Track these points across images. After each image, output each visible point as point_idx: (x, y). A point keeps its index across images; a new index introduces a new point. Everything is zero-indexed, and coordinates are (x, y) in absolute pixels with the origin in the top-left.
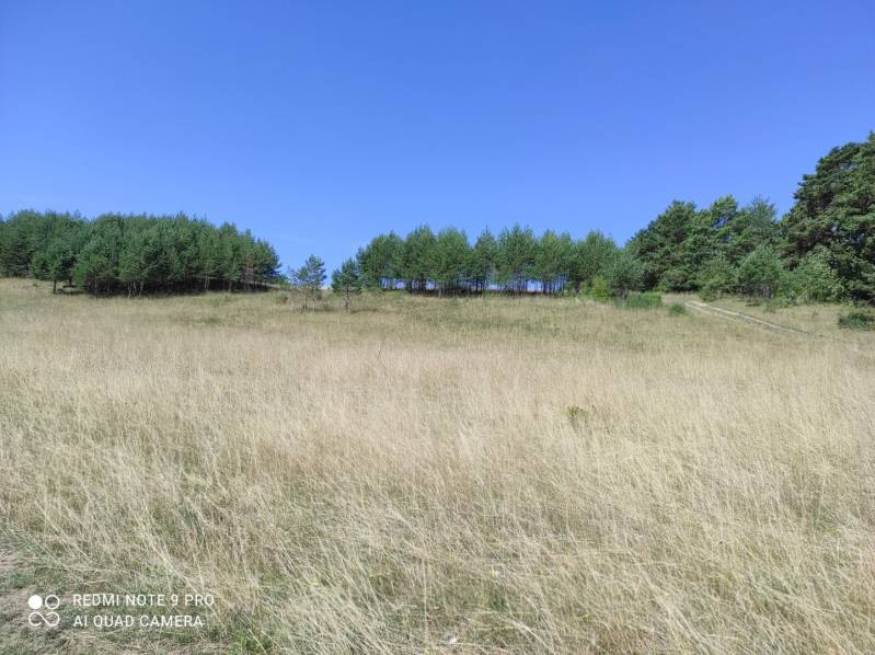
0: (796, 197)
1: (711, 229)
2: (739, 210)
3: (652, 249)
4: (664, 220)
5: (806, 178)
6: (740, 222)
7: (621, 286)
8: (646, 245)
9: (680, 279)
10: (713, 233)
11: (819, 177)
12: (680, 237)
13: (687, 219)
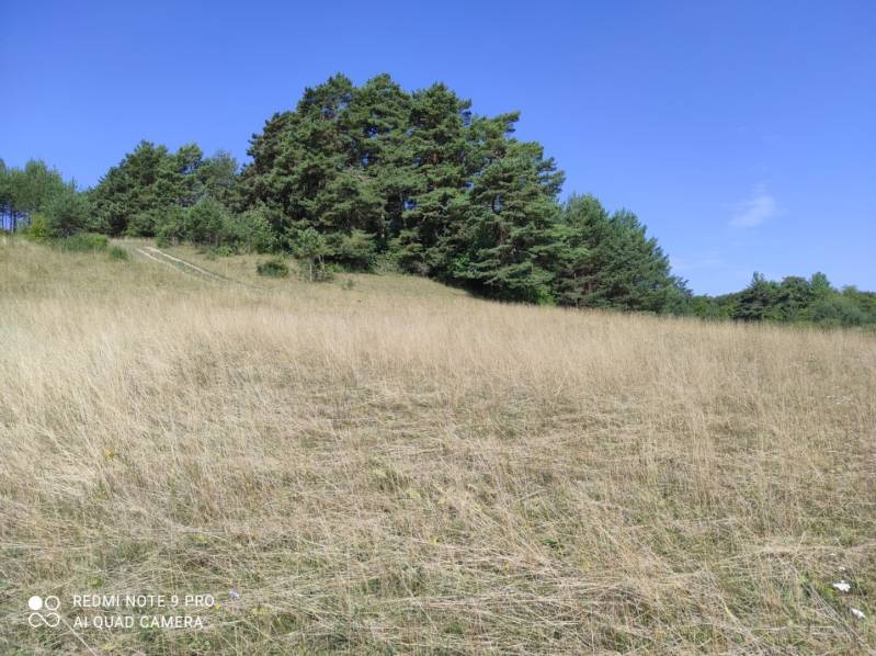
0: (249, 154)
1: (176, 175)
2: (203, 159)
3: (122, 189)
4: (133, 160)
5: (254, 137)
6: (204, 171)
7: (63, 226)
8: (116, 185)
9: (147, 224)
10: (179, 179)
11: (265, 138)
12: (149, 179)
13: (158, 161)
